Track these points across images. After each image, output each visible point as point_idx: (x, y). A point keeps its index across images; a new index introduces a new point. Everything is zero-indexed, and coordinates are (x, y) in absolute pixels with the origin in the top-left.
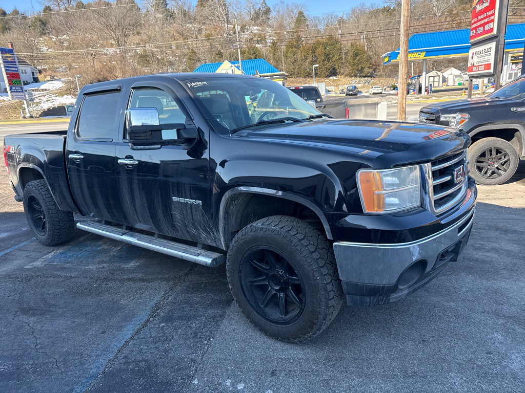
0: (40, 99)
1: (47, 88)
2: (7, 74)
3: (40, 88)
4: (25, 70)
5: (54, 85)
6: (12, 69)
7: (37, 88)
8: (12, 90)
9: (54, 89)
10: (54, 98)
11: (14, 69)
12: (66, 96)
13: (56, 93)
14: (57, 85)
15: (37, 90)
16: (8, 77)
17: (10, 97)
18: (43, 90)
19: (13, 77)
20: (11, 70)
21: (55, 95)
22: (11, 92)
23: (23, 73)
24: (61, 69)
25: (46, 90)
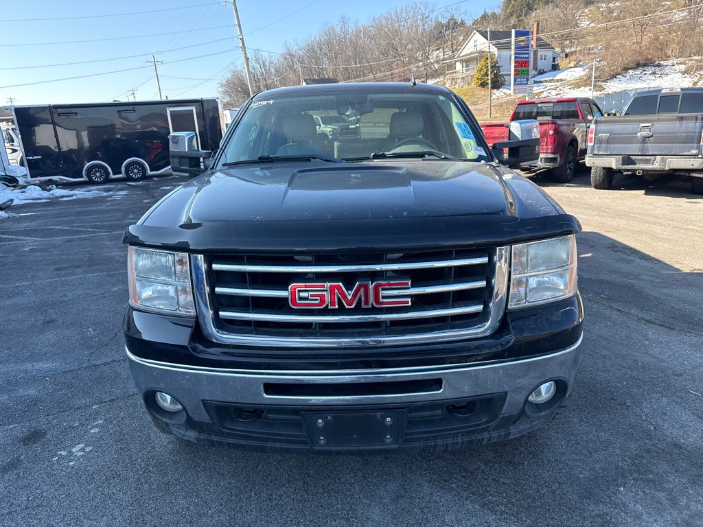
0: (550, 93)
1: (563, 78)
2: (516, 62)
3: (555, 79)
4: (545, 56)
5: (573, 73)
6: (522, 56)
7: (551, 78)
8: (517, 83)
9: (572, 78)
10: (566, 91)
11: (525, 56)
12: (583, 88)
13: (571, 85)
14: (579, 72)
15: (550, 81)
16: (515, 66)
17: (511, 92)
18: (558, 81)
19: (521, 66)
20: (522, 58)
21: (569, 87)
22: (515, 84)
23: (541, 59)
24: (596, 50)
25: (561, 80)
